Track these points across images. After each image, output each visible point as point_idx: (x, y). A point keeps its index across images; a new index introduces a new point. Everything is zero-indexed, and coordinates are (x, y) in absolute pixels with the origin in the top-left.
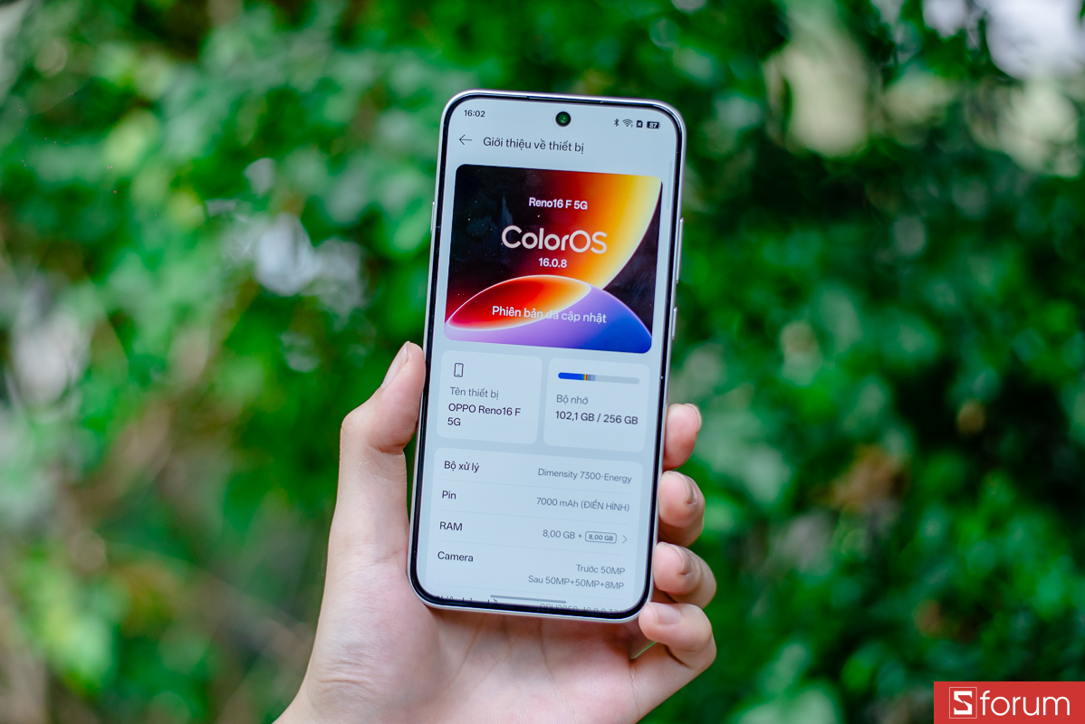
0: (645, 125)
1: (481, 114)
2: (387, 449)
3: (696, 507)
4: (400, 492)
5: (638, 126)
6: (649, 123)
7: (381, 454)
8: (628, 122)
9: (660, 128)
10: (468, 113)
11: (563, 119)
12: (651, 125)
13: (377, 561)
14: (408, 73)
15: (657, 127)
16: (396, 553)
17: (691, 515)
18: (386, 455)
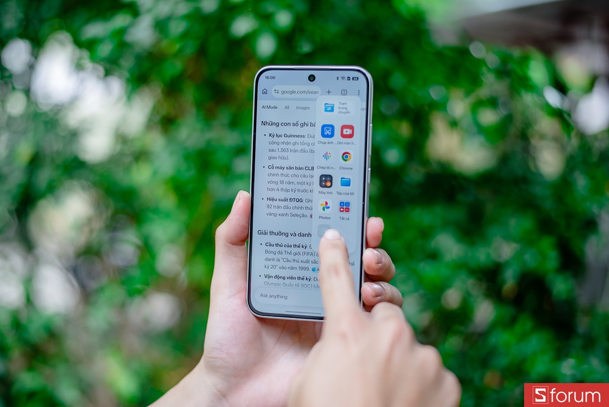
0: (351, 79)
1: (273, 78)
2: (234, 243)
4: (243, 263)
5: (348, 80)
6: (353, 78)
7: (232, 246)
8: (343, 78)
10: (267, 78)
11: (312, 78)
13: (230, 297)
18: (235, 246)
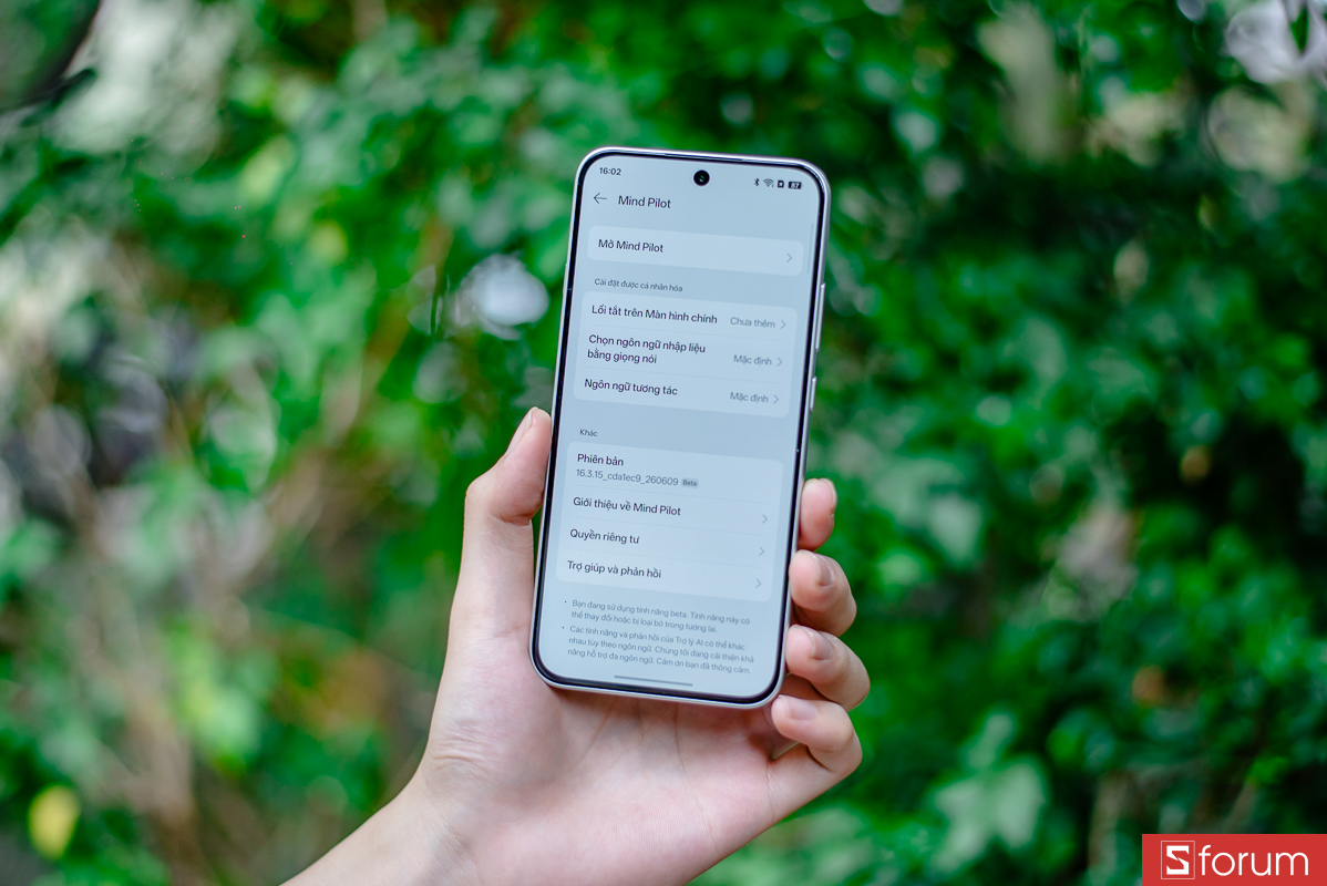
0: (786, 185)
1: (613, 172)
2: (510, 519)
3: (834, 589)
4: (524, 564)
5: (779, 186)
6: (790, 183)
7: (503, 523)
8: (768, 182)
9: (802, 188)
10: (604, 171)
11: (702, 178)
12: (793, 185)
13: (497, 635)
14: (560, 90)
15: (799, 187)
16: (517, 628)
17: (825, 598)
18: (509, 525)
